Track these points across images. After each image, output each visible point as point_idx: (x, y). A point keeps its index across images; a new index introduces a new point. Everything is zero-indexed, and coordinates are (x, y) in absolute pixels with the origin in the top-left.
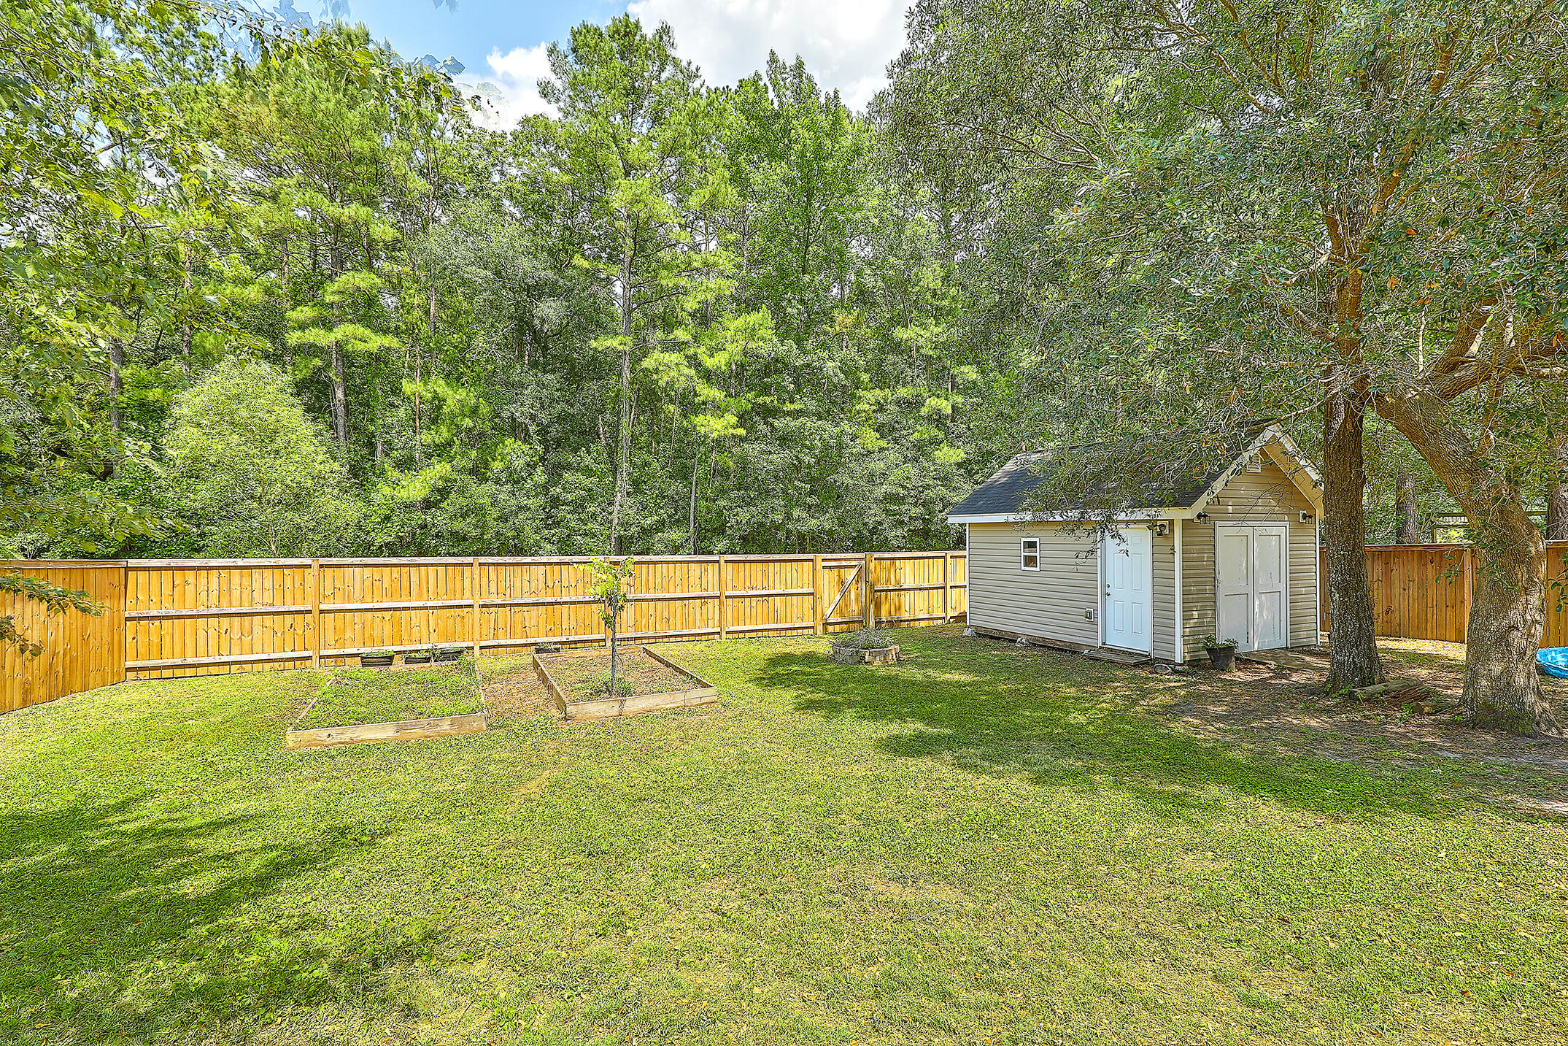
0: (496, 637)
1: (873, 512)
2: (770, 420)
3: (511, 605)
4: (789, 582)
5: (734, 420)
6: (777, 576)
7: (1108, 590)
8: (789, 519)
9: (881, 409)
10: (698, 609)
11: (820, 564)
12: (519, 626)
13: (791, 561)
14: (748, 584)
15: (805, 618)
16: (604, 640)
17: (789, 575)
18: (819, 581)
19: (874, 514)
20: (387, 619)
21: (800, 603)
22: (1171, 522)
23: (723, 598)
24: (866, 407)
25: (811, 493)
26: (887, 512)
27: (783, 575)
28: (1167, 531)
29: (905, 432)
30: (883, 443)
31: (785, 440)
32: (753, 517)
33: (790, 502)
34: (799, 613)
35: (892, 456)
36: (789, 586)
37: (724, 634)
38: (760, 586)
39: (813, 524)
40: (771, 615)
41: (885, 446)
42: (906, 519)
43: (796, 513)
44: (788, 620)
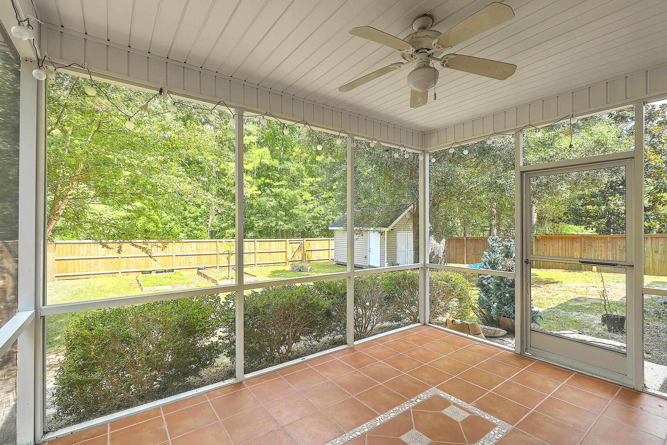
0: (180, 266)
1: (309, 222)
2: (271, 188)
3: (185, 255)
4: (278, 248)
5: (256, 188)
6: (274, 246)
7: (370, 250)
8: (277, 225)
9: (312, 185)
10: (248, 257)
11: (288, 242)
12: (188, 262)
13: (278, 241)
14: (264, 249)
15: (283, 259)
16: (217, 267)
17: (278, 246)
18: (287, 248)
19: (309, 224)
20: (144, 260)
21: (281, 255)
22: (384, 231)
23: (256, 253)
24: (306, 184)
25: (285, 216)
26: (314, 223)
27: (276, 246)
28: (383, 234)
29: (320, 194)
30: (312, 198)
31: (276, 196)
32: (264, 224)
33: (278, 218)
34: (281, 258)
35: (316, 203)
36: (278, 249)
37: (256, 265)
38: (268, 249)
39: (286, 227)
40: (272, 258)
41: (313, 199)
42: (320, 225)
43: (280, 223)
44: (278, 260)
